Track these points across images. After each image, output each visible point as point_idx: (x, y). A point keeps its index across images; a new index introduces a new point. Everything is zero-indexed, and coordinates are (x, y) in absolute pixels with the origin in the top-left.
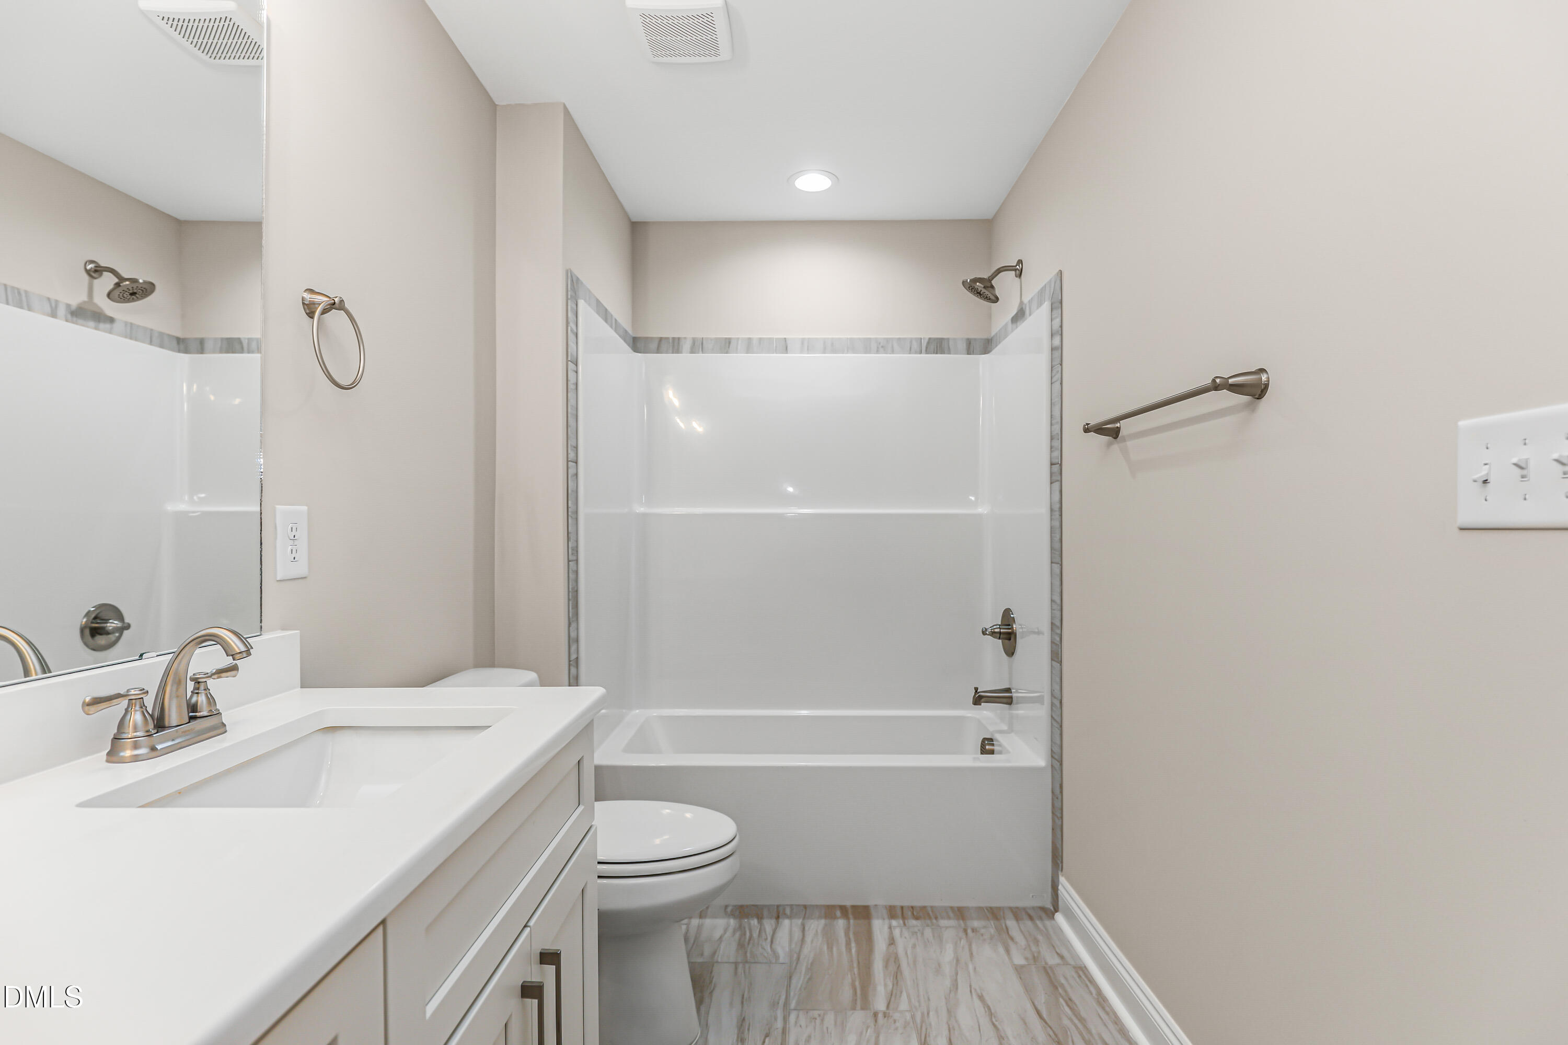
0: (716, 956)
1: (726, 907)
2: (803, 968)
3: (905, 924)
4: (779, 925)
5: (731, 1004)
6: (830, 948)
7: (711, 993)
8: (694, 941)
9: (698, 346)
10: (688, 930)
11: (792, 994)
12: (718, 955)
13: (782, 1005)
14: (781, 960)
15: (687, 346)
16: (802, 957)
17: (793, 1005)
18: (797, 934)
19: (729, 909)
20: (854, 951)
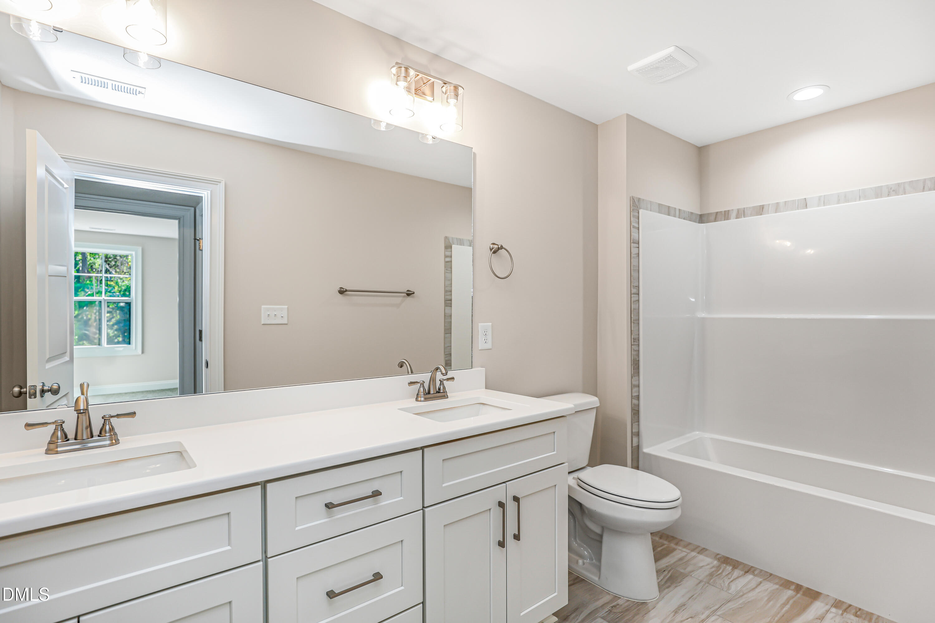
0: (692, 573)
1: (718, 554)
2: (741, 601)
3: (842, 614)
4: (745, 576)
5: (683, 596)
6: (769, 600)
7: (676, 587)
8: (686, 562)
9: (741, 213)
10: (686, 556)
11: (723, 609)
12: (694, 573)
13: (712, 611)
14: (730, 592)
15: (734, 214)
16: (745, 596)
17: (719, 613)
18: (753, 584)
19: (718, 556)
20: (785, 609)
